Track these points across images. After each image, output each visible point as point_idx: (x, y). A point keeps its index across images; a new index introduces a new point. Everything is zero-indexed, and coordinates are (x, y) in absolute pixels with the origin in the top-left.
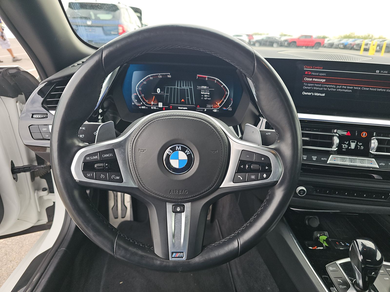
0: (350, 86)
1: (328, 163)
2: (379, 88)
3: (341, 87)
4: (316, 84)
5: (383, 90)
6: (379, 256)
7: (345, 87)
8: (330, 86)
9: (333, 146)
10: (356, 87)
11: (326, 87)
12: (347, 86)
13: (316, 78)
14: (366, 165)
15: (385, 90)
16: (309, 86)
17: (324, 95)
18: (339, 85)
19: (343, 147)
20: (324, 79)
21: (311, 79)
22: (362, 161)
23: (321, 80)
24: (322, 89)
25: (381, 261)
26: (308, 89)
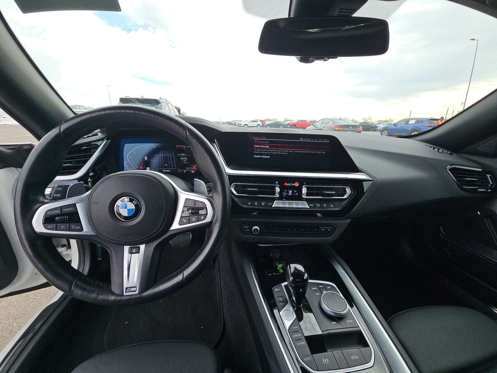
0: (286, 150)
1: (273, 207)
2: (306, 151)
3: (280, 151)
4: (263, 149)
5: (309, 152)
6: (306, 276)
7: (283, 151)
8: (272, 151)
9: (276, 194)
10: (290, 150)
11: (270, 151)
12: (284, 150)
13: (262, 145)
14: (300, 206)
15: (310, 152)
16: (258, 151)
17: (269, 157)
18: (279, 150)
19: (284, 194)
20: (268, 145)
21: (259, 146)
22: (297, 204)
23: (266, 147)
24: (267, 153)
25: (307, 279)
26: (257, 153)
